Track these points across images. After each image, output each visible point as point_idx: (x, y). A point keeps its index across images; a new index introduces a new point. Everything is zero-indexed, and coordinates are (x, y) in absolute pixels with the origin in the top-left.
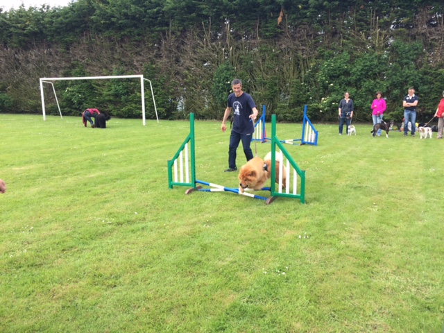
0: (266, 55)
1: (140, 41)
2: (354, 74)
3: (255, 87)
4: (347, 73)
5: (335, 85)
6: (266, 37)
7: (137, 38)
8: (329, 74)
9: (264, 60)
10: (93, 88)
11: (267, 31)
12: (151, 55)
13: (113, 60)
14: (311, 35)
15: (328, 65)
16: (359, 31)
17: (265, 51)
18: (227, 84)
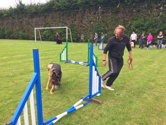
0: (113, 19)
1: (69, 15)
2: (145, 26)
3: (108, 31)
4: (142, 26)
5: (138, 30)
6: (113, 13)
7: (68, 14)
8: (136, 26)
9: (112, 21)
10: (53, 31)
11: (114, 10)
12: (73, 20)
13: (60, 22)
14: (130, 12)
15: (136, 23)
16: (148, 10)
17: (112, 18)
18: (98, 30)
